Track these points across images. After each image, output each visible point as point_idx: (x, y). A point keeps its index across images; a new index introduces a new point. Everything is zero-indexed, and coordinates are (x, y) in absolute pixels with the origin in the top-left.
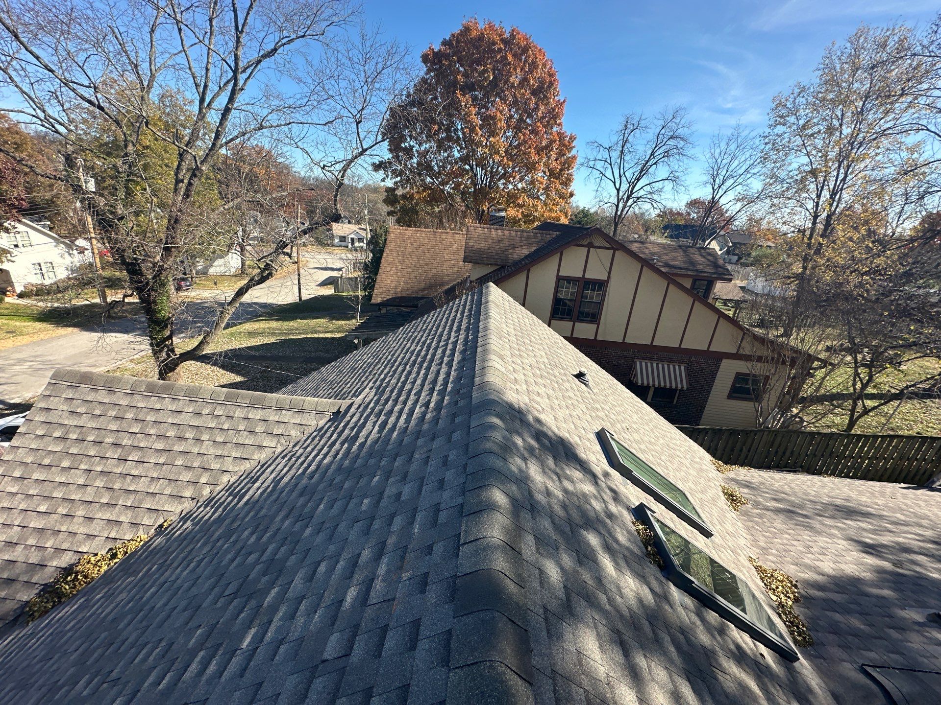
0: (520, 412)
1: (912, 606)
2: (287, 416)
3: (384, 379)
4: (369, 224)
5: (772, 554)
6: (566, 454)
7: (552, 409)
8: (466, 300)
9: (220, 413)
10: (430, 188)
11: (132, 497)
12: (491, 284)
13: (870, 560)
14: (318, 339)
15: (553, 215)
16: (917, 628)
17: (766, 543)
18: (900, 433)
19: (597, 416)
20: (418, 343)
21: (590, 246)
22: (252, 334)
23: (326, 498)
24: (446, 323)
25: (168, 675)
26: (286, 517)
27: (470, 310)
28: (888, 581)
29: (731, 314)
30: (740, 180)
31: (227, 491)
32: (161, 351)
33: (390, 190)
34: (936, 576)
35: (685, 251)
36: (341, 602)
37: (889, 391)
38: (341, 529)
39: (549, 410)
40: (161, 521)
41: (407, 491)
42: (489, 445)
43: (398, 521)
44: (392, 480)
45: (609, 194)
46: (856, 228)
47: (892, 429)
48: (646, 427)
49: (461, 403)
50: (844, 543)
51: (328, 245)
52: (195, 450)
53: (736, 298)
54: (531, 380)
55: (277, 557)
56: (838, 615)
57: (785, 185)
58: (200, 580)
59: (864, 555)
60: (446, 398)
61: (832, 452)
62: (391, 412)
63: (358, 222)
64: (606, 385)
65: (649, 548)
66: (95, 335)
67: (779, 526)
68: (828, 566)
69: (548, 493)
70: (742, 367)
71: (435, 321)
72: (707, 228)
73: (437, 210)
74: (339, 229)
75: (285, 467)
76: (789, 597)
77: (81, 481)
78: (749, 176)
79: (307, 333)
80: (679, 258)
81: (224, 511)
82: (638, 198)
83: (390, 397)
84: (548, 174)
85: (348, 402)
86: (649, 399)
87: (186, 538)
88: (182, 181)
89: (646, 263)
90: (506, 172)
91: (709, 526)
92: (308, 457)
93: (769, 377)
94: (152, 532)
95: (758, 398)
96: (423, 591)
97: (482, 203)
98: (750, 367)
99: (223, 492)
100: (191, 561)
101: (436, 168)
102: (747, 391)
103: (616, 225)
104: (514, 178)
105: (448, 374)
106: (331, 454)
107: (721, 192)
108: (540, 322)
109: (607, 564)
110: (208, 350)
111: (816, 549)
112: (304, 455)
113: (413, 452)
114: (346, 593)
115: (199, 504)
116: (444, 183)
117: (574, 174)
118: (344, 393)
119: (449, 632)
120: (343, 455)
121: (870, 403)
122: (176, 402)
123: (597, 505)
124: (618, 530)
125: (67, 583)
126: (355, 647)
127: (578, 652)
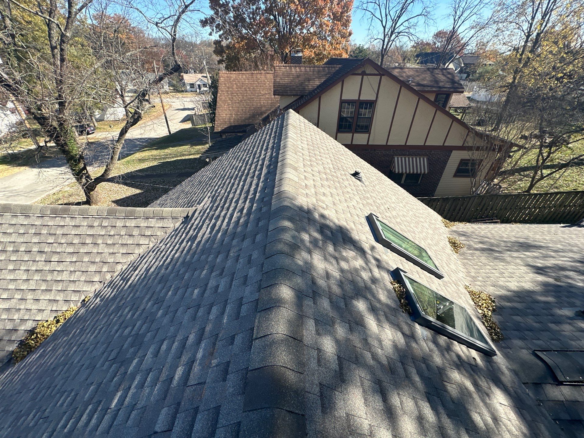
0: (309, 212)
1: (566, 307)
2: (152, 222)
3: (217, 190)
4: (209, 72)
5: (479, 281)
6: (344, 239)
7: (334, 204)
8: (274, 124)
9: (106, 224)
10: (246, 39)
11: (61, 284)
12: (291, 110)
13: (540, 278)
14: (185, 160)
15: (337, 52)
16: (569, 321)
17: (475, 273)
18: (562, 190)
19: (368, 203)
20: (240, 161)
21: (363, 74)
22: (141, 160)
23: (173, 286)
24: (259, 143)
25: (71, 421)
26: (149, 300)
27: (275, 133)
28: (551, 291)
29: (459, 117)
30: (475, 11)
31: (120, 276)
32: (81, 178)
33: (217, 43)
34: (581, 284)
35: (432, 72)
36: (172, 378)
37: (560, 163)
38: (179, 313)
39: (332, 206)
40: (83, 298)
41: (223, 283)
42: (280, 246)
43: (214, 310)
44: (214, 274)
45: (378, 31)
46: (556, 43)
47: (557, 188)
48: (401, 205)
49: (264, 209)
50: (525, 268)
51: (183, 91)
52: (95, 251)
53: (464, 106)
54: (318, 184)
55: (140, 333)
56: (519, 317)
57: (510, 11)
58: (98, 345)
59: (537, 275)
60: (255, 205)
61: (517, 206)
62: (219, 216)
63: (201, 71)
64: (375, 178)
65: (402, 300)
66: (36, 171)
67: (484, 261)
68: (514, 285)
69: (328, 276)
70: (465, 155)
71: (253, 143)
72: (447, 53)
73: (253, 55)
74: (189, 78)
75: (153, 259)
76: (490, 310)
77: (25, 277)
78: (482, 6)
79: (178, 157)
80: (427, 78)
81: (117, 291)
82: (399, 33)
83: (219, 204)
84: (332, 17)
85: (194, 208)
86: (403, 182)
87: (96, 310)
88: (56, 48)
89: (403, 84)
90: (301, 18)
91: (441, 272)
92: (167, 251)
93: (482, 160)
94: (79, 304)
95: (474, 175)
96: (224, 380)
97: (285, 47)
98: (471, 155)
99: (119, 277)
100: (96, 329)
101: (248, 20)
102: (467, 171)
103: (383, 56)
104: (307, 23)
105: (257, 185)
106: (180, 250)
107: (460, 22)
108: (328, 136)
109: (371, 323)
110: (111, 175)
111: (506, 274)
112: (165, 250)
113: (229, 250)
114: (175, 371)
115: (105, 285)
116: (256, 33)
117: (352, 15)
118: (193, 202)
119: (239, 423)
120: (187, 251)
121: (546, 172)
122: (74, 219)
123: (365, 275)
124: (380, 291)
125: (32, 339)
126: (176, 423)
127: (348, 415)
